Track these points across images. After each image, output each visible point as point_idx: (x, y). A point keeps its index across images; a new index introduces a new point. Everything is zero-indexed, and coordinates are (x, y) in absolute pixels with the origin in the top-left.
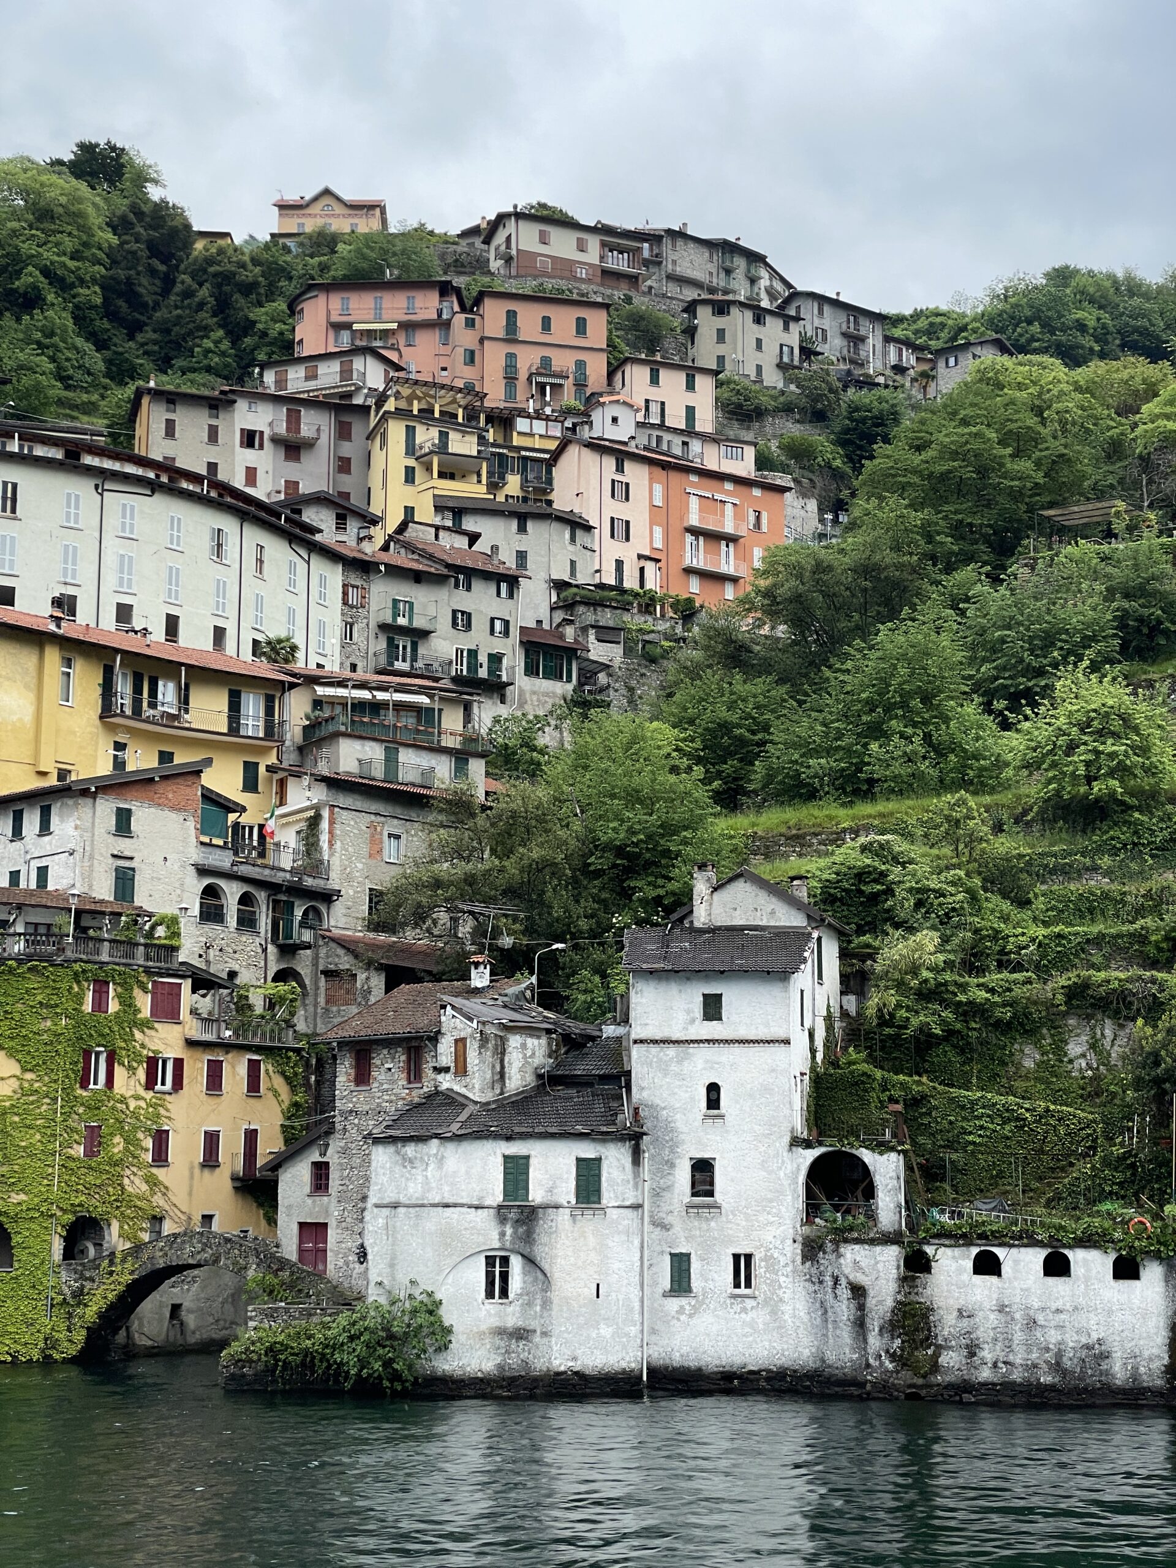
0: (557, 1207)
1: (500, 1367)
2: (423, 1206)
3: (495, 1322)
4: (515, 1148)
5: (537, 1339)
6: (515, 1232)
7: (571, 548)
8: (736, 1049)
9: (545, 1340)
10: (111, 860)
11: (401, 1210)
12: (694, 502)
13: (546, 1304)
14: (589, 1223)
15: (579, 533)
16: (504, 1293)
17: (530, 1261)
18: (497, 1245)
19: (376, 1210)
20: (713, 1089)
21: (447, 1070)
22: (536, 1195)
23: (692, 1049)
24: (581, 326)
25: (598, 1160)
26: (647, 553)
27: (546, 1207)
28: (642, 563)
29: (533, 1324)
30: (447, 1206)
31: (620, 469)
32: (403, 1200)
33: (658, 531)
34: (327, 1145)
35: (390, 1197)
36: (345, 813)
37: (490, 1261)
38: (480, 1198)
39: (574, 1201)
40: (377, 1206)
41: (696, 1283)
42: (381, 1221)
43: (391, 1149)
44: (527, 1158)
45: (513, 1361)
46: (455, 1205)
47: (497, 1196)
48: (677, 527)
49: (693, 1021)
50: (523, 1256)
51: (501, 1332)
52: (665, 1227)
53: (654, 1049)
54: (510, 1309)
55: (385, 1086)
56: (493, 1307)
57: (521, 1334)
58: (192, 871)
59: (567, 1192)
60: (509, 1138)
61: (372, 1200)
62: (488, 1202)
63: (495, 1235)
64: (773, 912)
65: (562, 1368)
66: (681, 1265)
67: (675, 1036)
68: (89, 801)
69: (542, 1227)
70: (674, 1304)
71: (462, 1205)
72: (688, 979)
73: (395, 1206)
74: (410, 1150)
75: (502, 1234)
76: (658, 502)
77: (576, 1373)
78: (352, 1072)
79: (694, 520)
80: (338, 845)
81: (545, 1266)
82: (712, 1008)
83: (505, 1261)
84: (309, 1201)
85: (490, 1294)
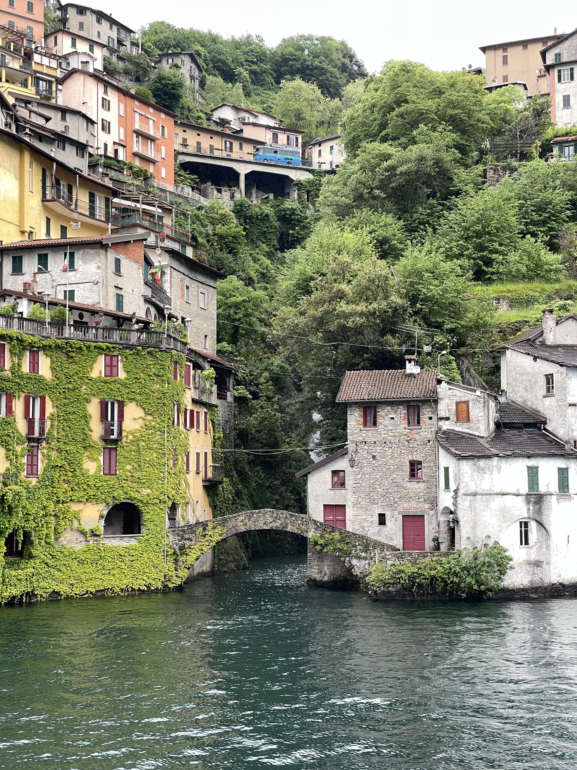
0: (551, 495)
1: (531, 582)
2: (490, 494)
3: (526, 558)
4: (532, 462)
5: (544, 566)
6: (534, 509)
9: (547, 567)
10: (114, 289)
11: (478, 497)
12: (137, 116)
13: (548, 547)
14: (565, 504)
15: (89, 125)
16: (527, 543)
17: (540, 524)
18: (526, 516)
19: (464, 497)
21: (447, 419)
22: (542, 489)
24: (30, 7)
25: (567, 469)
26: (117, 141)
27: (546, 494)
28: (116, 147)
29: (542, 559)
30: (503, 494)
31: (106, 92)
32: (479, 491)
33: (122, 130)
35: (472, 488)
36: (175, 272)
37: (521, 524)
38: (518, 490)
39: (558, 491)
40: (465, 495)
42: (467, 503)
43: (471, 462)
44: (537, 468)
45: (536, 579)
46: (507, 494)
47: (525, 490)
50: (536, 521)
51: (529, 563)
54: (532, 551)
55: (390, 428)
56: (523, 549)
57: (537, 564)
58: (142, 299)
59: (554, 487)
61: (461, 491)
62: (521, 492)
63: (525, 510)
65: (555, 582)
68: (102, 252)
69: (545, 505)
71: (510, 494)
73: (475, 494)
74: (482, 463)
75: (529, 510)
76: (122, 114)
77: (560, 584)
78: (361, 419)
79: (137, 126)
80: (173, 290)
81: (547, 526)
83: (526, 524)
84: (332, 493)
85: (521, 544)
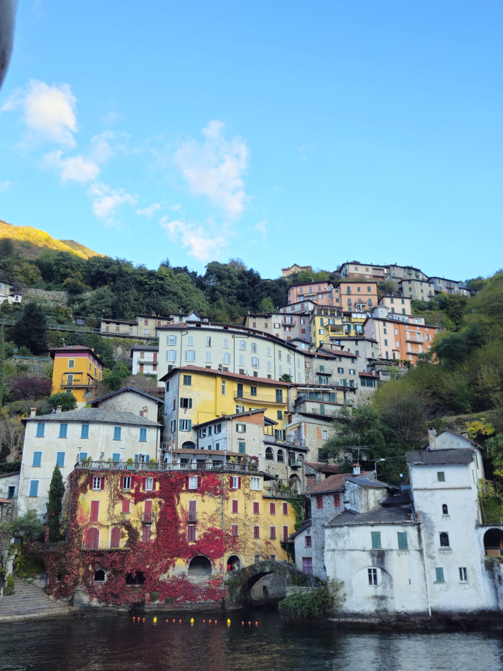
0: (392, 550)
1: (376, 610)
2: (344, 550)
3: (373, 593)
4: (375, 529)
5: (389, 600)
6: (378, 560)
7: (372, 349)
8: (452, 492)
9: (392, 600)
10: (238, 440)
11: (336, 552)
12: (408, 333)
13: (391, 587)
14: (404, 557)
15: (374, 344)
16: (376, 583)
17: (384, 570)
18: (372, 565)
19: (328, 552)
20: (445, 506)
21: (348, 502)
22: (384, 546)
23: (435, 492)
24: (369, 289)
25: (406, 533)
26: (395, 349)
27: (388, 550)
28: (394, 352)
29: (388, 594)
30: (352, 550)
31: (384, 325)
32: (337, 548)
33: (397, 343)
34: (309, 530)
35: (333, 546)
36: (309, 424)
37: (370, 571)
38: (365, 548)
39: (398, 548)
40: (327, 550)
41: (446, 578)
42: (330, 556)
44: (379, 533)
45: (381, 608)
46: (355, 550)
47: (370, 546)
48: (403, 341)
49: (434, 482)
50: (381, 569)
51: (376, 597)
52: (433, 558)
53: (421, 492)
54: (378, 589)
55: (328, 509)
56: (372, 587)
57: (383, 598)
58: (263, 444)
59: (395, 545)
60: (372, 525)
61: (326, 548)
62: (367, 549)
63: (370, 561)
64: (458, 444)
65: (400, 611)
66: (440, 572)
67: (429, 487)
68: (230, 422)
69: (387, 558)
70: (439, 586)
71: (358, 550)
72: (431, 467)
73: (334, 550)
74: (338, 530)
75: (373, 561)
76: (397, 334)
77: (405, 613)
78: (316, 505)
79: (408, 338)
80: (307, 434)
81: (390, 572)
82: (441, 477)
83: (375, 571)
84: (305, 550)
85: (370, 583)
